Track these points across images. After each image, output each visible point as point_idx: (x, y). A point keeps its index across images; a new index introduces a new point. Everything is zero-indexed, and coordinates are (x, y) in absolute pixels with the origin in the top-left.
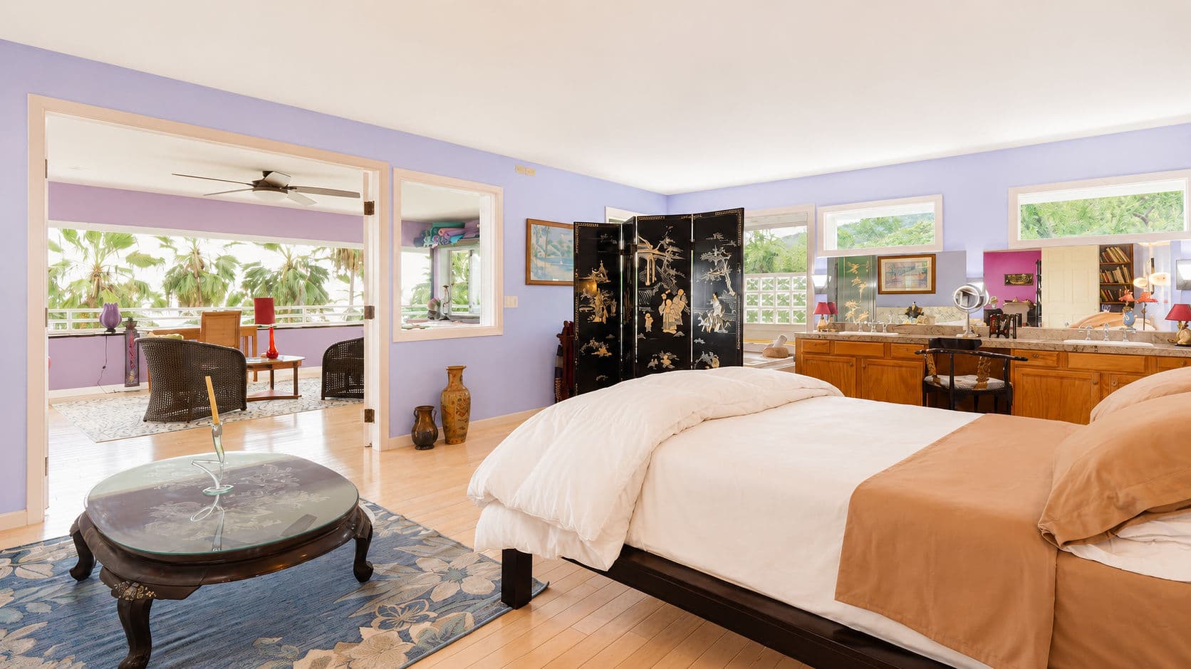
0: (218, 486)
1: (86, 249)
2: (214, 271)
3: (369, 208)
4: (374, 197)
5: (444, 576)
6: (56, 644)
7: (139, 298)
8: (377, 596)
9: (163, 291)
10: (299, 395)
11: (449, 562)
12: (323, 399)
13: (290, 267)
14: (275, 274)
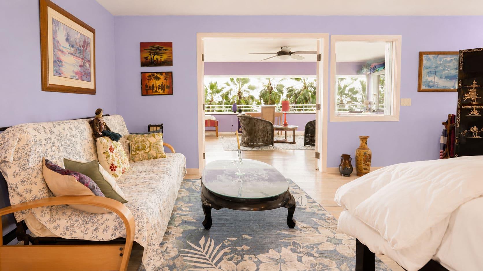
0: (240, 172)
1: (236, 85)
2: (276, 91)
3: (319, 58)
4: (321, 52)
5: (330, 240)
6: (193, 211)
7: (252, 102)
8: (295, 236)
9: (259, 98)
10: (295, 142)
11: (335, 233)
12: (305, 145)
13: (305, 88)
14: (299, 90)
